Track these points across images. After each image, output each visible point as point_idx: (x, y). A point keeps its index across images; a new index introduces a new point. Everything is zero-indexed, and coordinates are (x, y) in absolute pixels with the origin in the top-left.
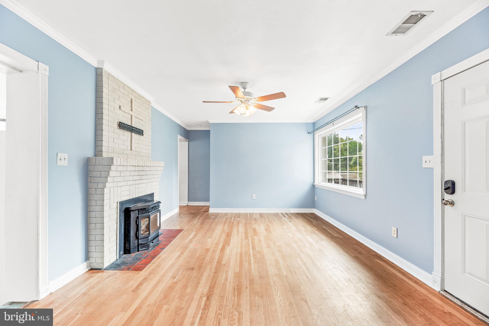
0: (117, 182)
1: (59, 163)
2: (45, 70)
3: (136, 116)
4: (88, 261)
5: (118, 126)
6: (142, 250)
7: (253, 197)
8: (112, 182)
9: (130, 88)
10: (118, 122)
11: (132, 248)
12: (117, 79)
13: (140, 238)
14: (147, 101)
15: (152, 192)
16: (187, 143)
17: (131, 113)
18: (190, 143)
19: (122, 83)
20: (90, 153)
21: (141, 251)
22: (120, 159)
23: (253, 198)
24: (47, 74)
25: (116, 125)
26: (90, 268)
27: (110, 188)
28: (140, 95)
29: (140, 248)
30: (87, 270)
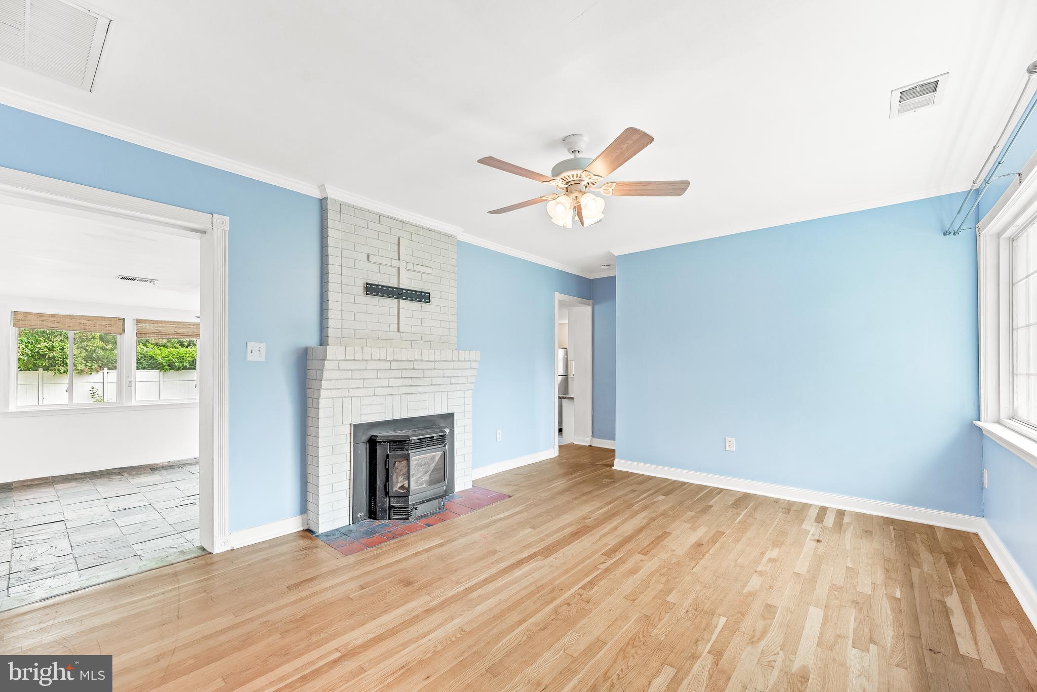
0: (348, 389)
1: (250, 357)
2: (223, 223)
3: (410, 266)
4: (305, 515)
5: (364, 291)
6: (396, 519)
7: (727, 444)
8: (334, 389)
9: (395, 219)
10: (364, 284)
11: (379, 510)
12: (361, 209)
13: (390, 494)
14: (446, 235)
15: (449, 411)
16: (590, 308)
17: (396, 263)
18: (596, 307)
19: (376, 213)
20: (311, 340)
21: (395, 521)
22: (343, 348)
23: (727, 448)
24: (227, 228)
25: (361, 290)
26: (306, 527)
27: (333, 398)
28: (422, 228)
29: (392, 514)
30: (302, 529)
